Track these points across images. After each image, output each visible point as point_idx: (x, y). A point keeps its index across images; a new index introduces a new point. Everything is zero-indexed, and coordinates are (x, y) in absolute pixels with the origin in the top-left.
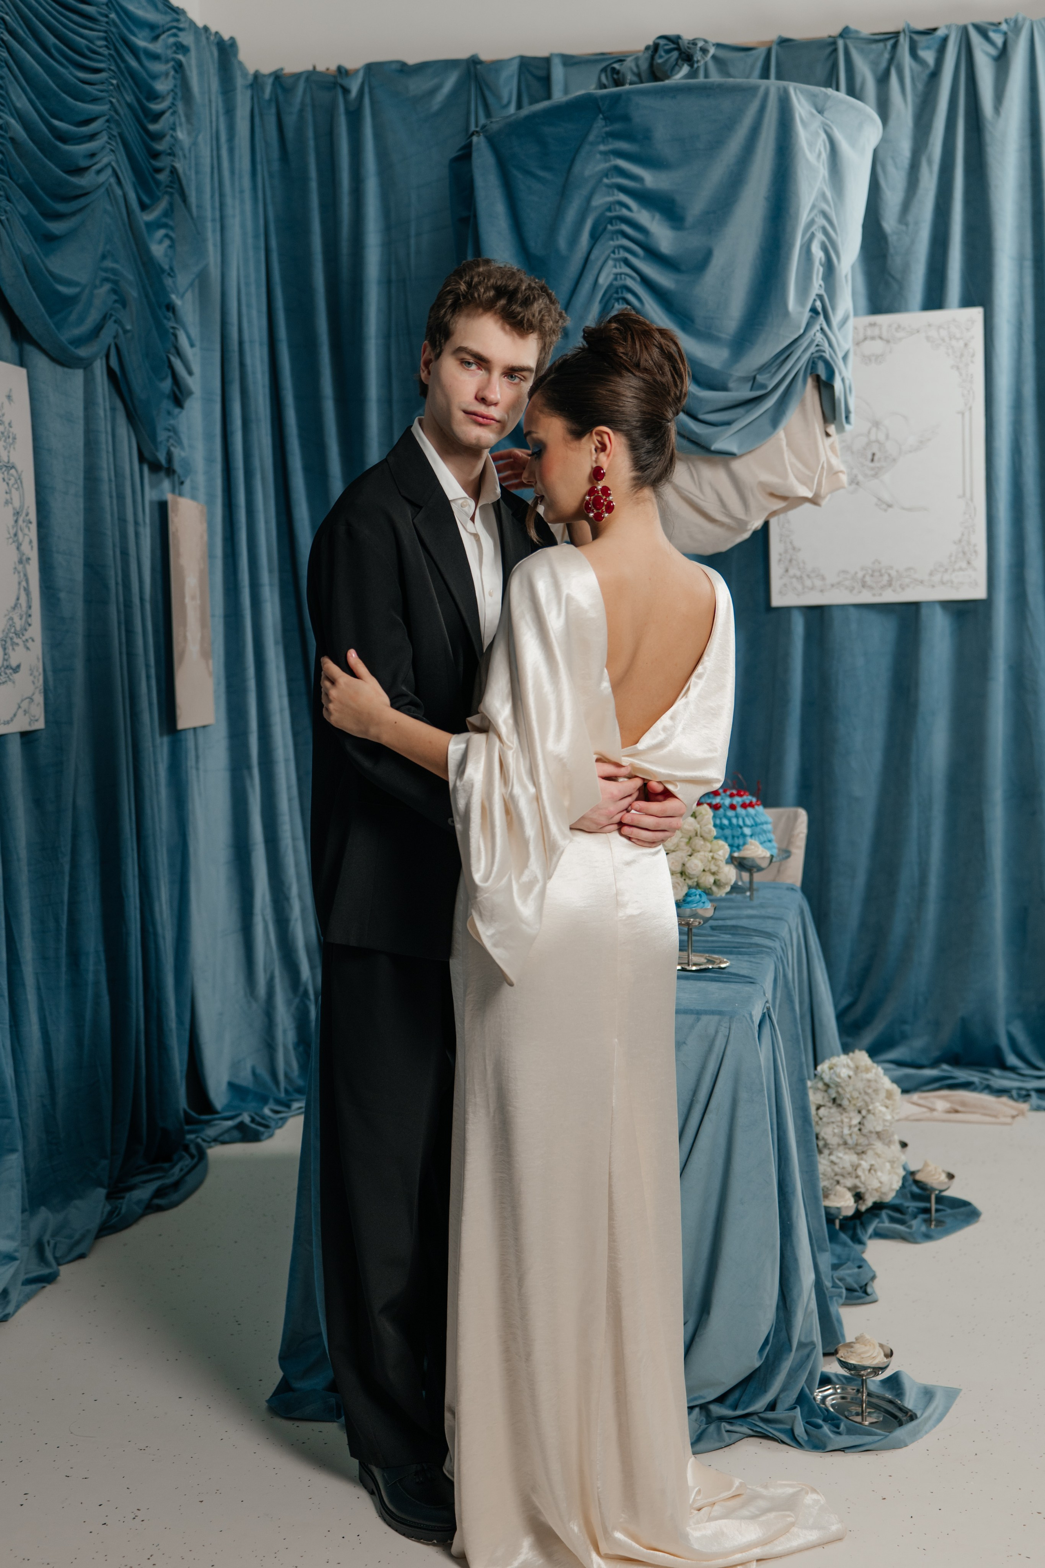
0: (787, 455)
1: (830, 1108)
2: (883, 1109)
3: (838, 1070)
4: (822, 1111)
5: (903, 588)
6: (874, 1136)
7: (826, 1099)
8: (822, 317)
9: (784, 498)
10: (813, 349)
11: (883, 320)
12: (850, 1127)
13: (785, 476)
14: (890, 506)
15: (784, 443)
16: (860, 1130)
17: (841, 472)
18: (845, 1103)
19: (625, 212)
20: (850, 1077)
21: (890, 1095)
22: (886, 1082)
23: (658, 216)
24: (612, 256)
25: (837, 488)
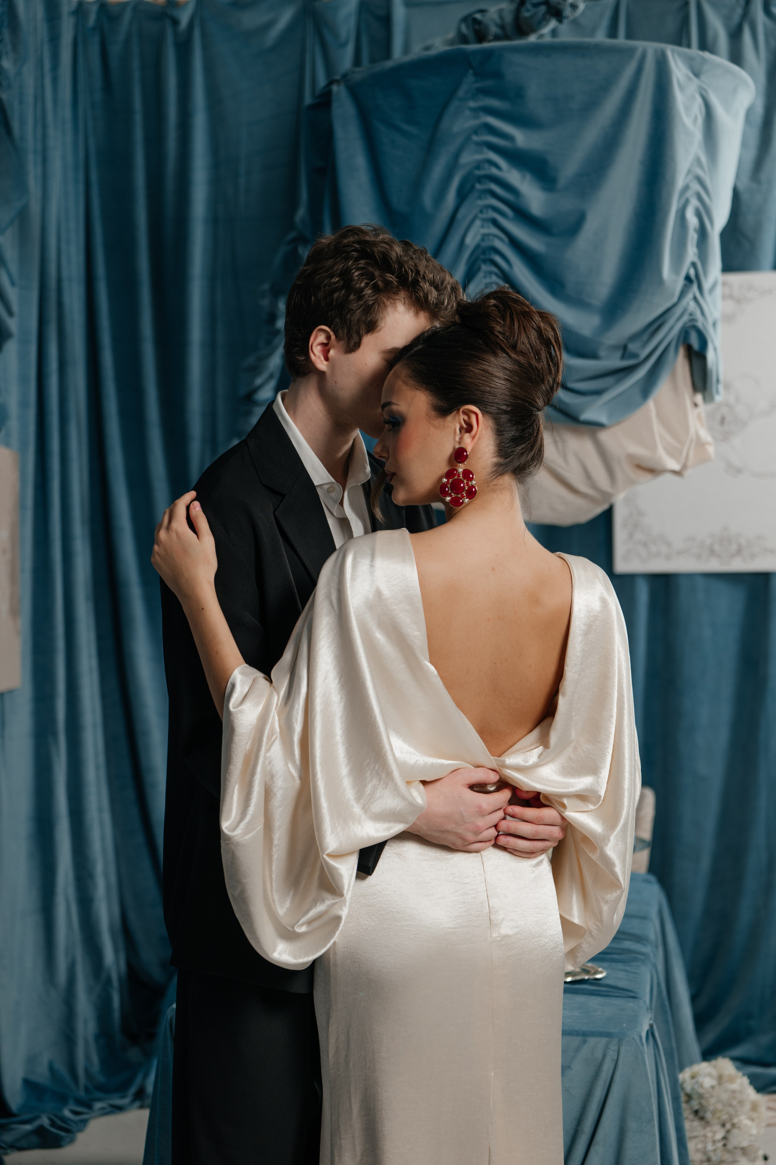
0: (657, 427)
1: (692, 1121)
2: (748, 1122)
3: (700, 1079)
5: (753, 556)
6: (739, 1152)
7: (690, 1112)
8: (695, 287)
9: (650, 469)
10: (686, 318)
11: (735, 278)
12: (714, 1142)
13: (653, 448)
14: (738, 471)
15: (654, 414)
16: (725, 1145)
17: (709, 444)
18: (709, 1116)
19: (494, 171)
20: (713, 1087)
21: (754, 1107)
22: (751, 1093)
23: (528, 176)
24: (480, 215)
25: (704, 459)
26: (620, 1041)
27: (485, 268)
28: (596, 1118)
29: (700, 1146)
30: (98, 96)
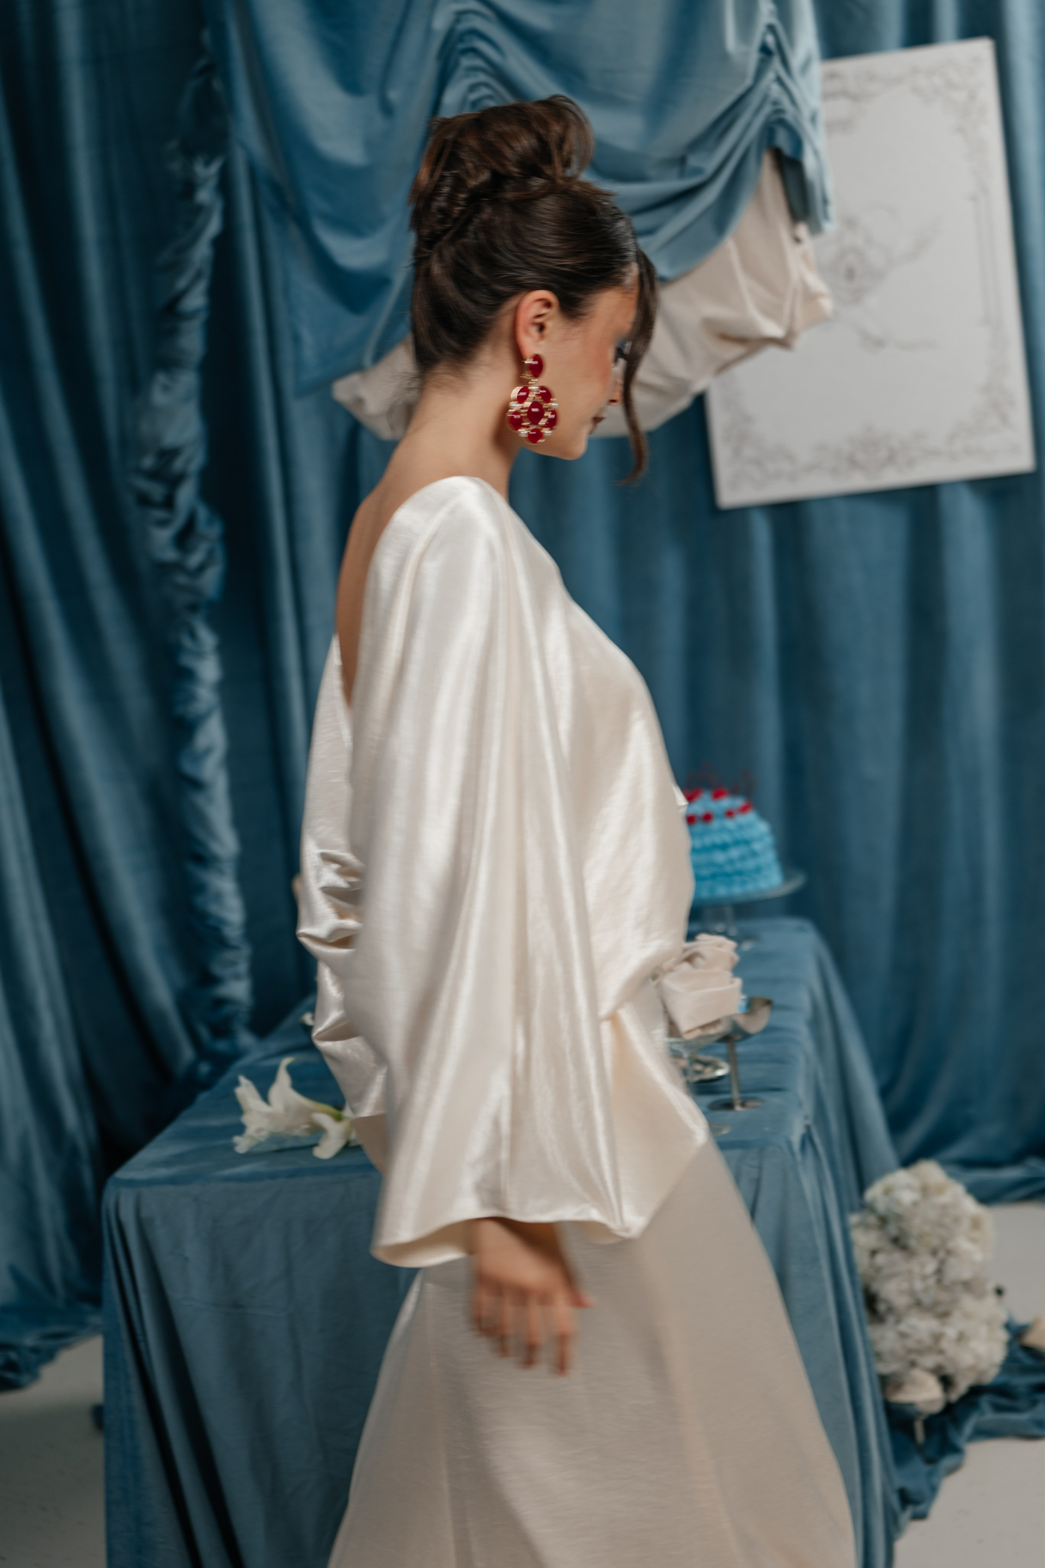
0: (741, 277)
1: (890, 1252)
2: (969, 1246)
3: (897, 1194)
4: (880, 1259)
5: (909, 464)
6: (959, 1288)
7: (883, 1240)
8: (776, 63)
9: (741, 340)
10: (767, 109)
11: (848, 66)
12: (924, 1278)
13: (741, 307)
14: (878, 343)
15: (735, 258)
16: (939, 1281)
17: (821, 295)
18: (913, 1243)
20: (915, 1204)
21: (976, 1224)
22: (970, 1206)
25: (819, 319)
26: (761, 1150)
27: (466, 62)
29: (905, 1286)
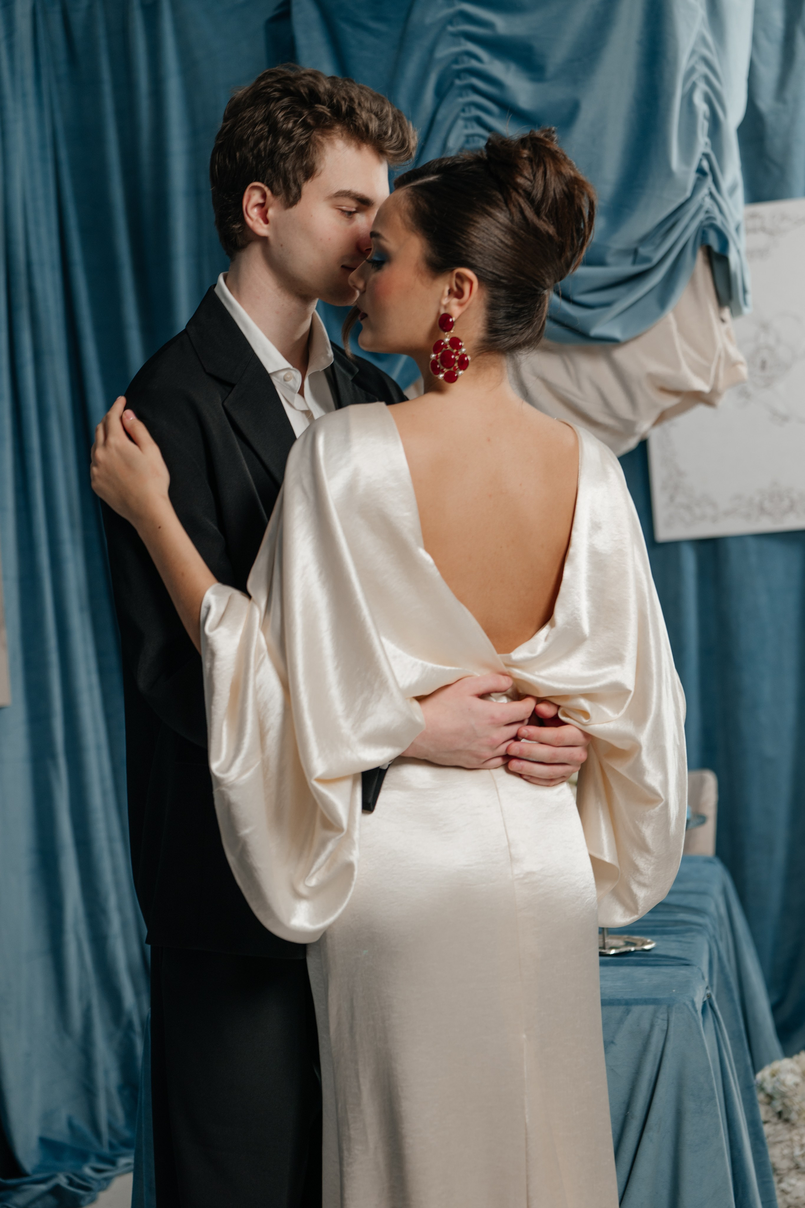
0: (678, 342)
1: (776, 1124)
3: (782, 1077)
7: (771, 1114)
8: (710, 179)
9: (676, 393)
10: (701, 216)
11: (765, 209)
13: (676, 365)
14: (785, 419)
15: (674, 327)
17: (739, 363)
18: (794, 1116)
19: (474, 64)
20: (797, 1085)
23: (513, 67)
24: (462, 115)
25: (736, 380)
26: (669, 1007)
28: (648, 1100)
29: (786, 1151)
30: (63, 69)
